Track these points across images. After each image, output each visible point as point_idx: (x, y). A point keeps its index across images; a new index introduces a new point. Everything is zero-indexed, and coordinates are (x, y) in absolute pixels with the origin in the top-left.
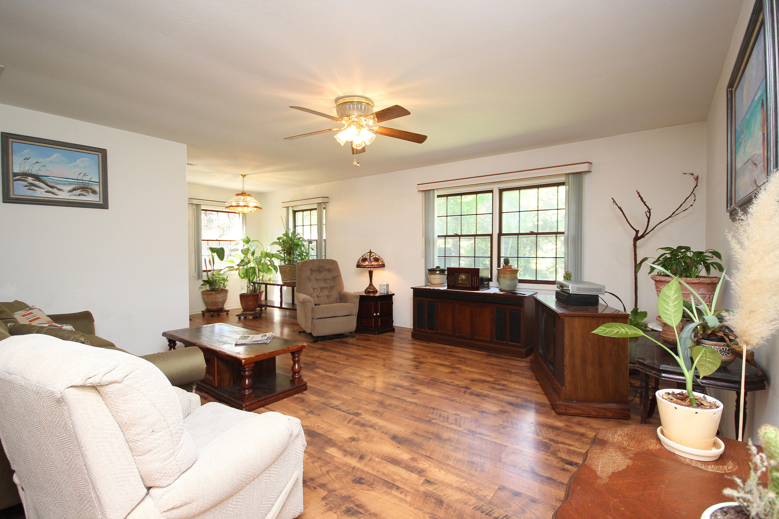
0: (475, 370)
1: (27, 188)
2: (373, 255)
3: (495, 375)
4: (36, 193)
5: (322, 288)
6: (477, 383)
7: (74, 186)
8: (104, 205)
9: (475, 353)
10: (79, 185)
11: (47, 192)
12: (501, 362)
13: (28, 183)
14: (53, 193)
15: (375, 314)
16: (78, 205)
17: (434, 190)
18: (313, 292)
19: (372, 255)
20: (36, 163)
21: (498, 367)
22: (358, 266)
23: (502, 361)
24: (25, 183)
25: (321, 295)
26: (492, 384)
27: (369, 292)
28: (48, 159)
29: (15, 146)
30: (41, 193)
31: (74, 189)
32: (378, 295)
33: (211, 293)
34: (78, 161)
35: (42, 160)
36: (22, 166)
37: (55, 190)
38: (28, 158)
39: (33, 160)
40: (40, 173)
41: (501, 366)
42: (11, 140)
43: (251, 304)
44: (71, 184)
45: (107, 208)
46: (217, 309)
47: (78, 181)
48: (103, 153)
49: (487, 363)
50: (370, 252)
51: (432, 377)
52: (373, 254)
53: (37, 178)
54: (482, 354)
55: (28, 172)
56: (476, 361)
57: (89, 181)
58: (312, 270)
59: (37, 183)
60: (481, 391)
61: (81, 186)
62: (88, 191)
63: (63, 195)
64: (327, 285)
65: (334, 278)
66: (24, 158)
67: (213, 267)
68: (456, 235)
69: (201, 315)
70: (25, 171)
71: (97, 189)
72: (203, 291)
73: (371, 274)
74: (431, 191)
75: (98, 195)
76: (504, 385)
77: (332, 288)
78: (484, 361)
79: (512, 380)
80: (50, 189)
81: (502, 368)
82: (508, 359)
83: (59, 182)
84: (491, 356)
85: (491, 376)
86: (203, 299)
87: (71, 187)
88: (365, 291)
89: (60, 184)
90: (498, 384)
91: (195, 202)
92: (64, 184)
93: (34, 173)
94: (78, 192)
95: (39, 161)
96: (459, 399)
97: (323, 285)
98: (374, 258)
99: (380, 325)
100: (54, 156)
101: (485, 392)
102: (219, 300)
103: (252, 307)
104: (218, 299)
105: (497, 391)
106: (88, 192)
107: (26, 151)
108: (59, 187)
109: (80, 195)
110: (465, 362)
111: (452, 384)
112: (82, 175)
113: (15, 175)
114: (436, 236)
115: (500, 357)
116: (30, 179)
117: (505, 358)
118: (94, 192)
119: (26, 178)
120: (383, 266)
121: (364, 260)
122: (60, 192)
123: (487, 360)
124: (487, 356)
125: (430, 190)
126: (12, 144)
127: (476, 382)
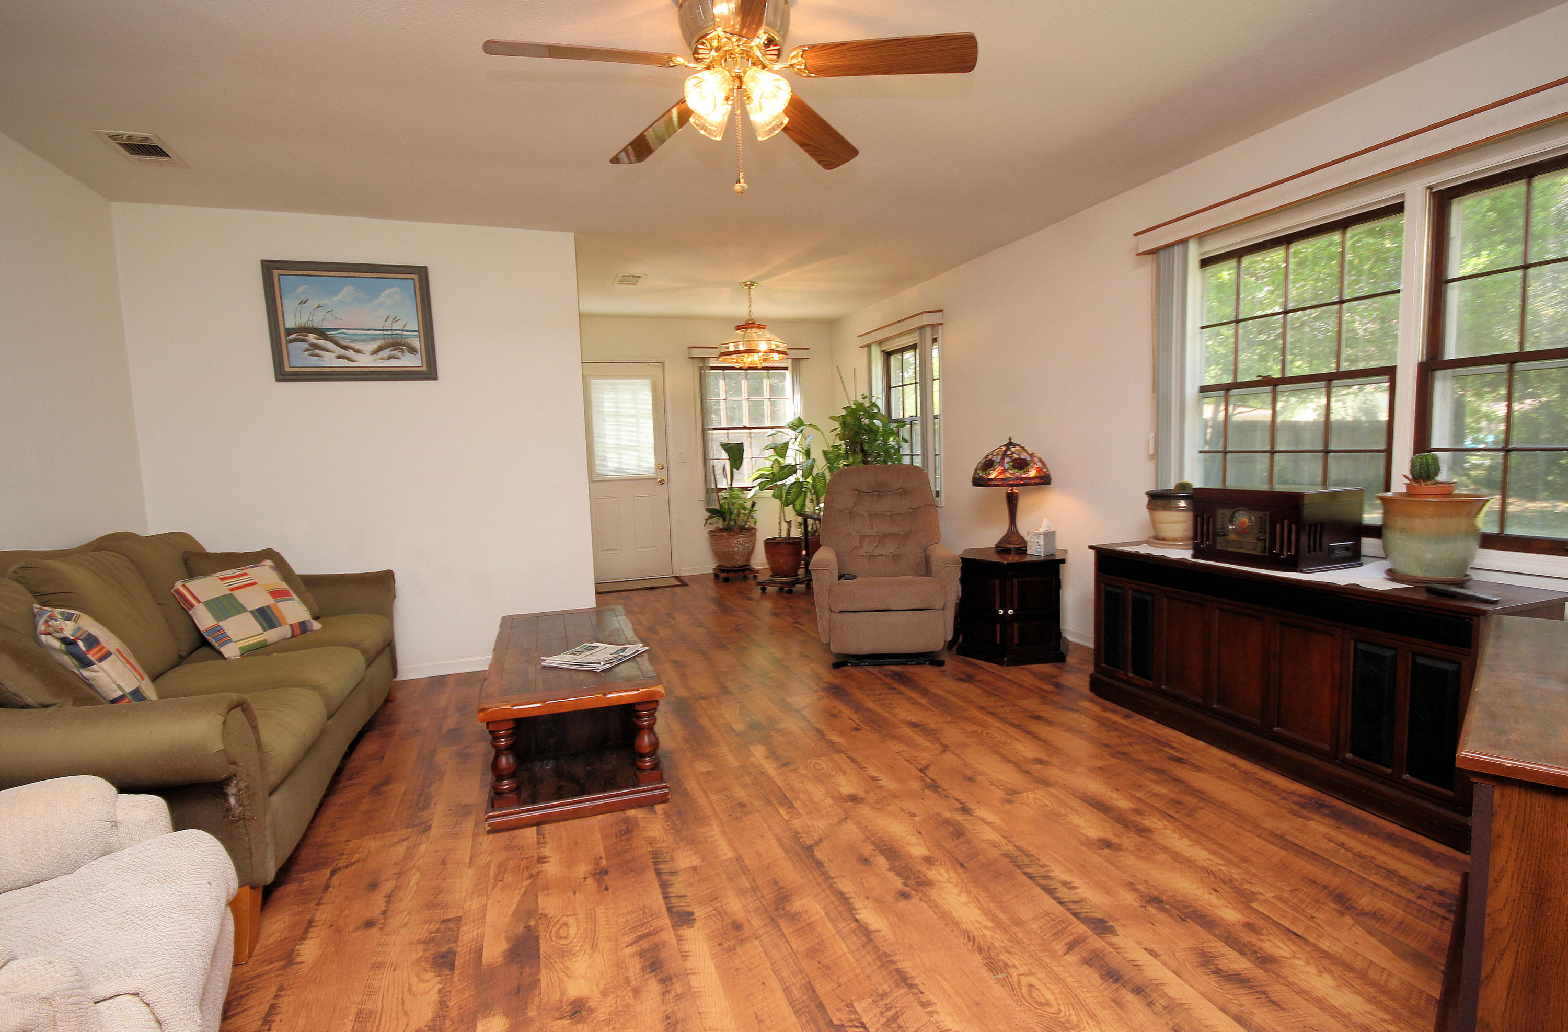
0: (1200, 855)
1: (308, 353)
2: (1013, 453)
3: (1266, 902)
4: (323, 361)
5: (884, 537)
6: (1162, 917)
7: (379, 343)
8: (429, 373)
9: (1264, 783)
10: (386, 340)
11: (339, 357)
12: (1342, 845)
13: (310, 345)
14: (348, 359)
15: (1001, 612)
16: (387, 376)
17: (1184, 242)
18: (858, 544)
19: (1009, 453)
20: (318, 307)
21: (1310, 868)
22: (978, 482)
23: (1351, 843)
24: (306, 345)
25: (878, 552)
26: (1219, 937)
27: (1007, 551)
28: (335, 299)
29: (285, 281)
30: (329, 360)
31: (381, 349)
32: (1028, 559)
33: (721, 536)
34: (382, 295)
35: (326, 301)
36: (298, 316)
37: (350, 353)
38: (305, 300)
39: (313, 304)
40: (327, 325)
41: (1326, 863)
42: (276, 272)
43: (782, 561)
44: (374, 339)
45: (436, 379)
46: (734, 567)
47: (385, 333)
48: (421, 274)
49: (1281, 840)
50: (1010, 444)
51: (1022, 844)
52: (1013, 449)
53: (322, 333)
54: (1287, 795)
55: (307, 326)
56: (1239, 816)
57: (402, 331)
58: (860, 493)
59: (322, 342)
60: (1142, 957)
61: (391, 341)
62: (402, 349)
63: (365, 361)
64: (894, 529)
65: (915, 511)
66: (299, 302)
67: (729, 483)
68: (1265, 381)
69: (713, 576)
70: (303, 325)
71: (416, 343)
72: (712, 531)
73: (1012, 502)
74: (1176, 248)
75: (419, 355)
76: (1265, 961)
77: (908, 535)
78: (1272, 824)
79: (1325, 944)
80: (343, 352)
81: (1324, 876)
82: (1391, 839)
83: (355, 338)
84: (1319, 806)
85: (1244, 898)
86: (712, 545)
87: (374, 346)
88: (997, 546)
89: (356, 340)
90: (1242, 949)
91: (696, 353)
92: (364, 341)
93: (316, 325)
94: (387, 352)
95: (322, 303)
96: (1023, 969)
97: (886, 528)
98: (1014, 461)
99: (1016, 641)
100: (343, 291)
101: (1155, 970)
102: (736, 549)
103: (785, 568)
104: (733, 548)
105: (1211, 982)
106: (402, 351)
107: (301, 289)
108: (357, 346)
109: (389, 358)
110: (1191, 813)
111: (1063, 892)
112: (390, 320)
113: (289, 332)
114: (1191, 389)
115: (1356, 825)
116: (312, 337)
117: (1375, 833)
118: (412, 350)
119: (305, 336)
120: (1044, 480)
121: (988, 465)
122: (359, 355)
123: (1287, 825)
124: (1303, 806)
125: (1172, 245)
126: (279, 278)
127: (1163, 910)
